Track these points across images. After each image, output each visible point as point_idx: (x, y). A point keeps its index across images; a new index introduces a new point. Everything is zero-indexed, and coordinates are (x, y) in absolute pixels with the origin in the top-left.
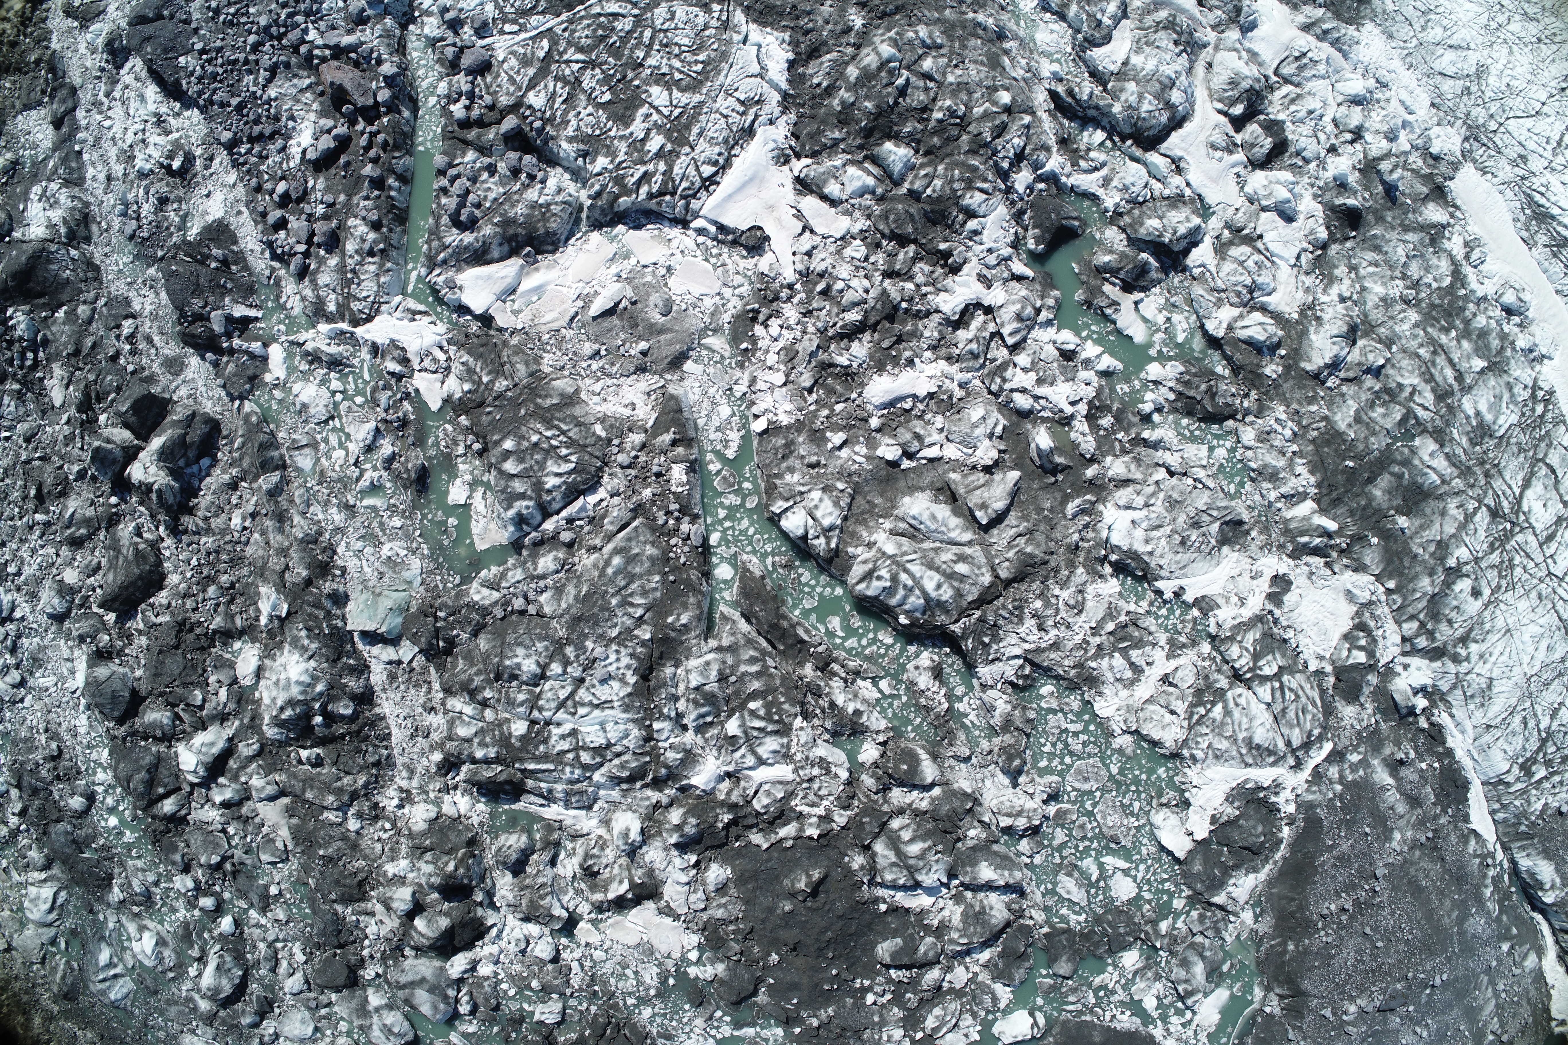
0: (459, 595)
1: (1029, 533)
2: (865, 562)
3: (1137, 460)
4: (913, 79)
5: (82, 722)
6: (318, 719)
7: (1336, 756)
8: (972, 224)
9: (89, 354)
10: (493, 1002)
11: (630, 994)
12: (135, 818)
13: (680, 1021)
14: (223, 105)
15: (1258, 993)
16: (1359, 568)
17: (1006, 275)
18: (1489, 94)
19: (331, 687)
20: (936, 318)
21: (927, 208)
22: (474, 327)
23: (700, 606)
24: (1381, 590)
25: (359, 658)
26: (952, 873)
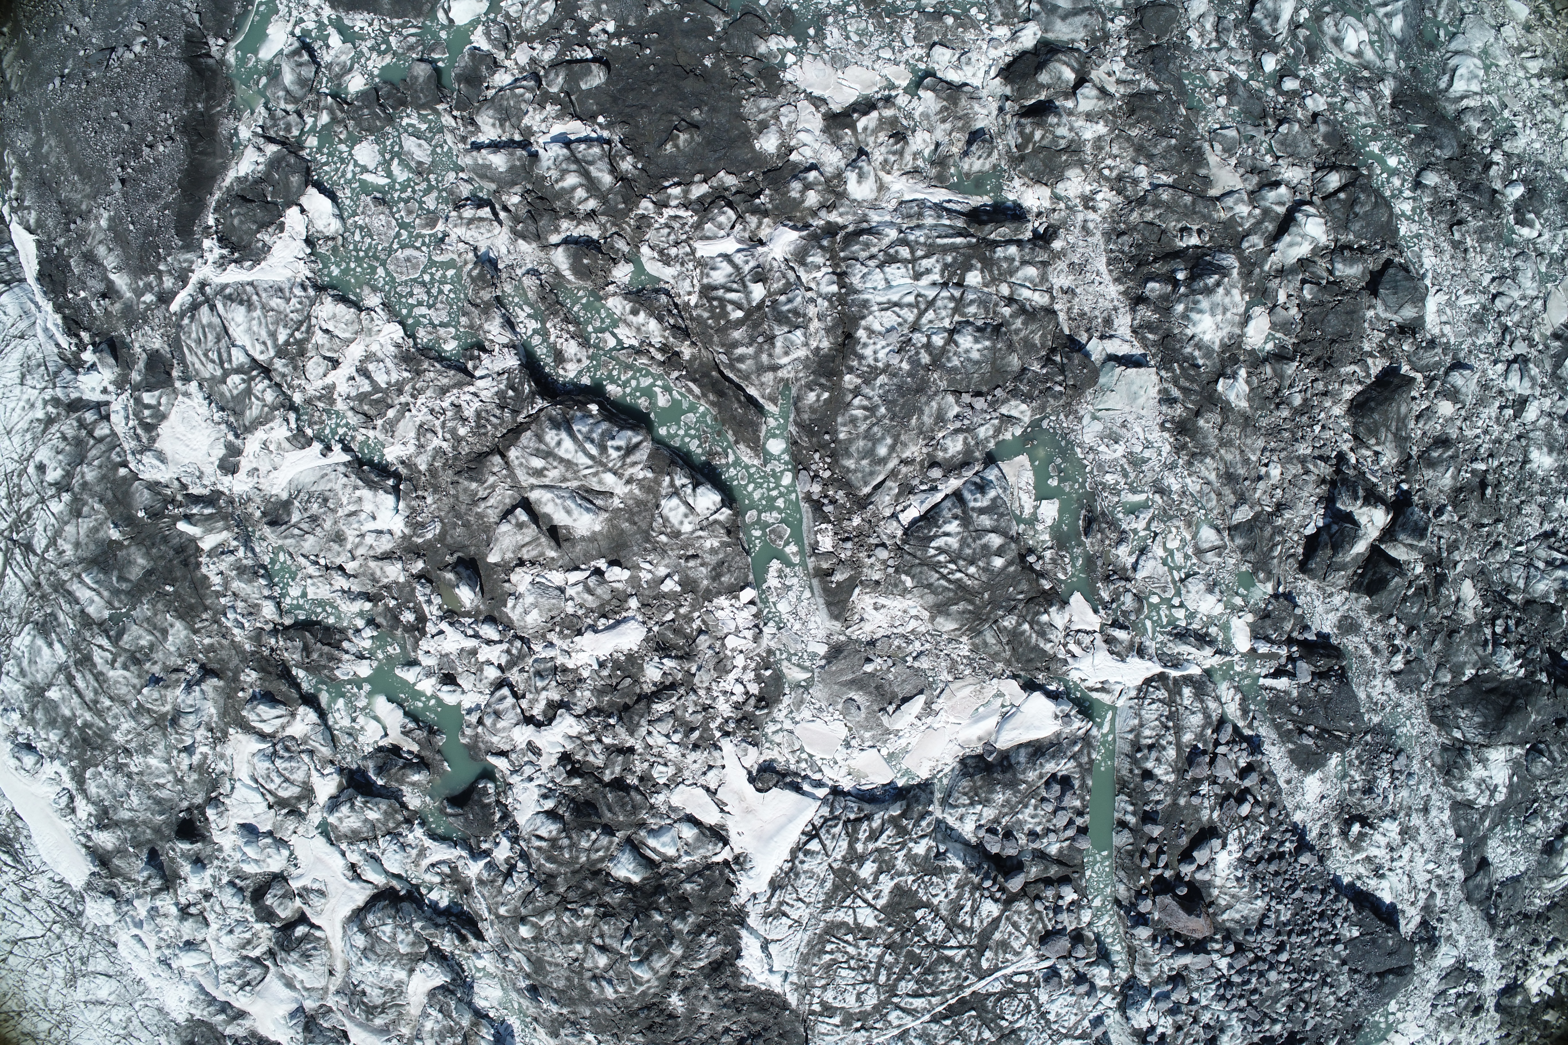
0: (1043, 408)
2: (634, 464)
3: (375, 580)
4: (616, 945)
5: (1429, 260)
6: (1181, 276)
7: (166, 299)
8: (549, 804)
9: (1437, 632)
12: (1370, 167)
14: (1310, 890)
16: (154, 486)
17: (513, 756)
18: (63, 959)
19: (1169, 310)
20: (578, 710)
21: (595, 819)
22: (1041, 677)
23: (798, 411)
24: (132, 466)
25: (1143, 341)
26: (533, 159)
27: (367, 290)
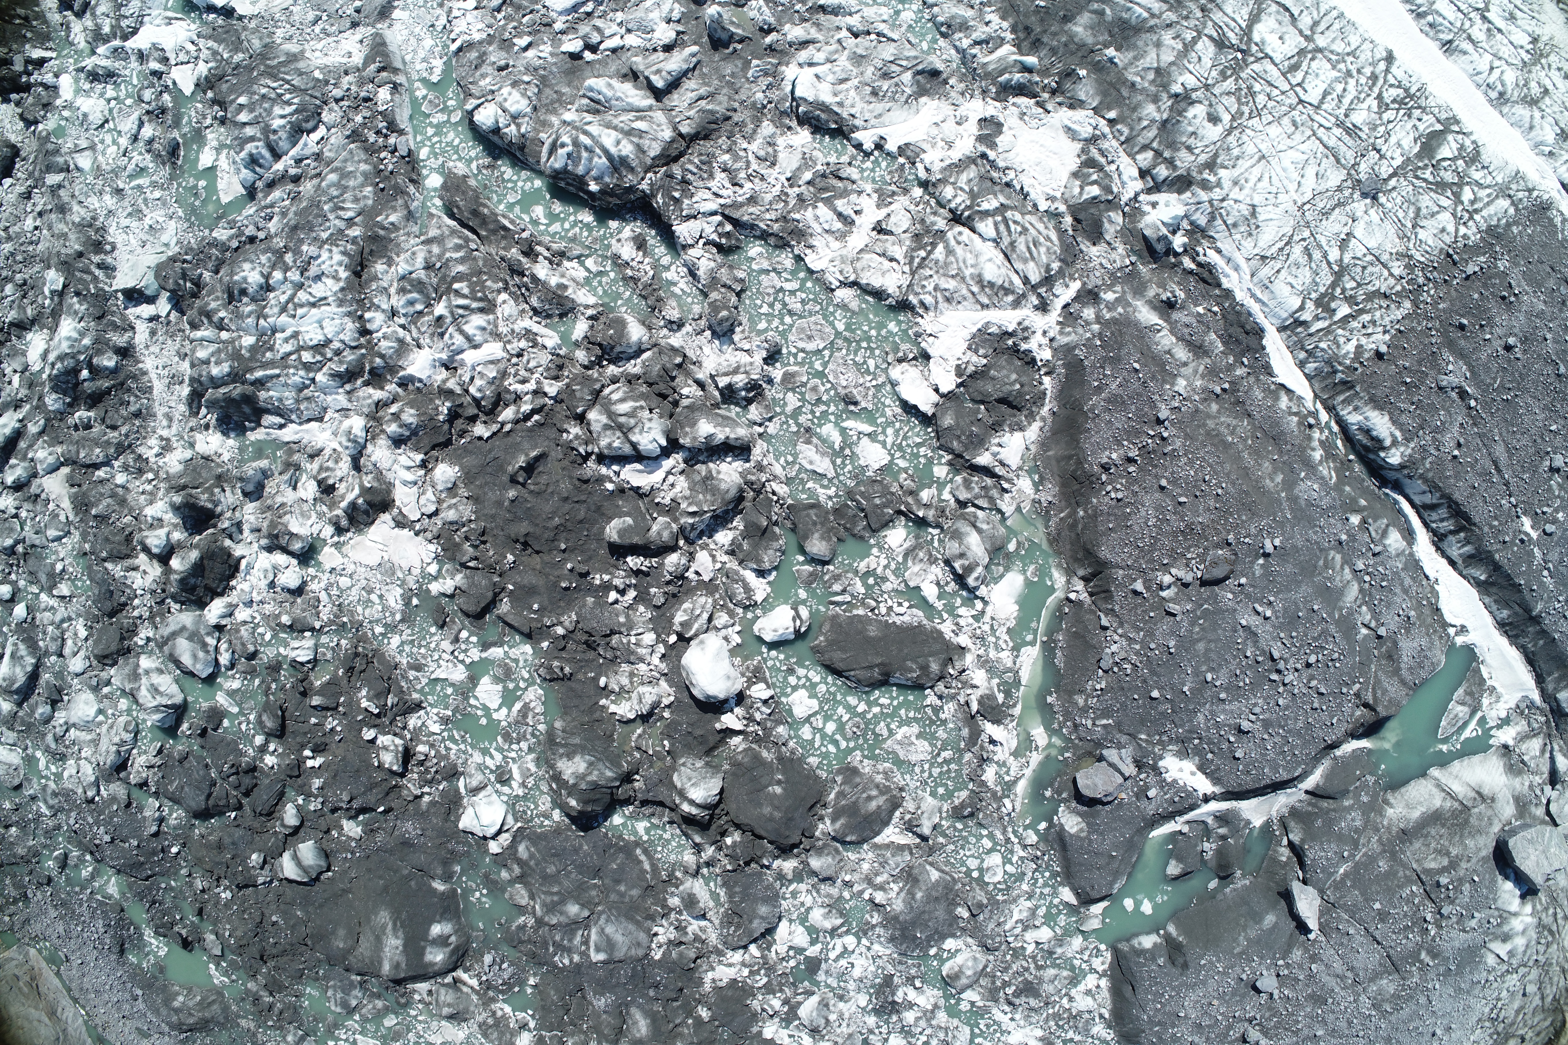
1: (710, 96)
3: (817, 25)
6: (85, 373)
7: (1087, 296)
10: (251, 648)
15: (1059, 578)
16: (1075, 104)
19: (97, 341)
22: (220, 20)
23: (407, 207)
24: (1103, 123)
25: (124, 318)
26: (672, 436)
27: (854, 305)
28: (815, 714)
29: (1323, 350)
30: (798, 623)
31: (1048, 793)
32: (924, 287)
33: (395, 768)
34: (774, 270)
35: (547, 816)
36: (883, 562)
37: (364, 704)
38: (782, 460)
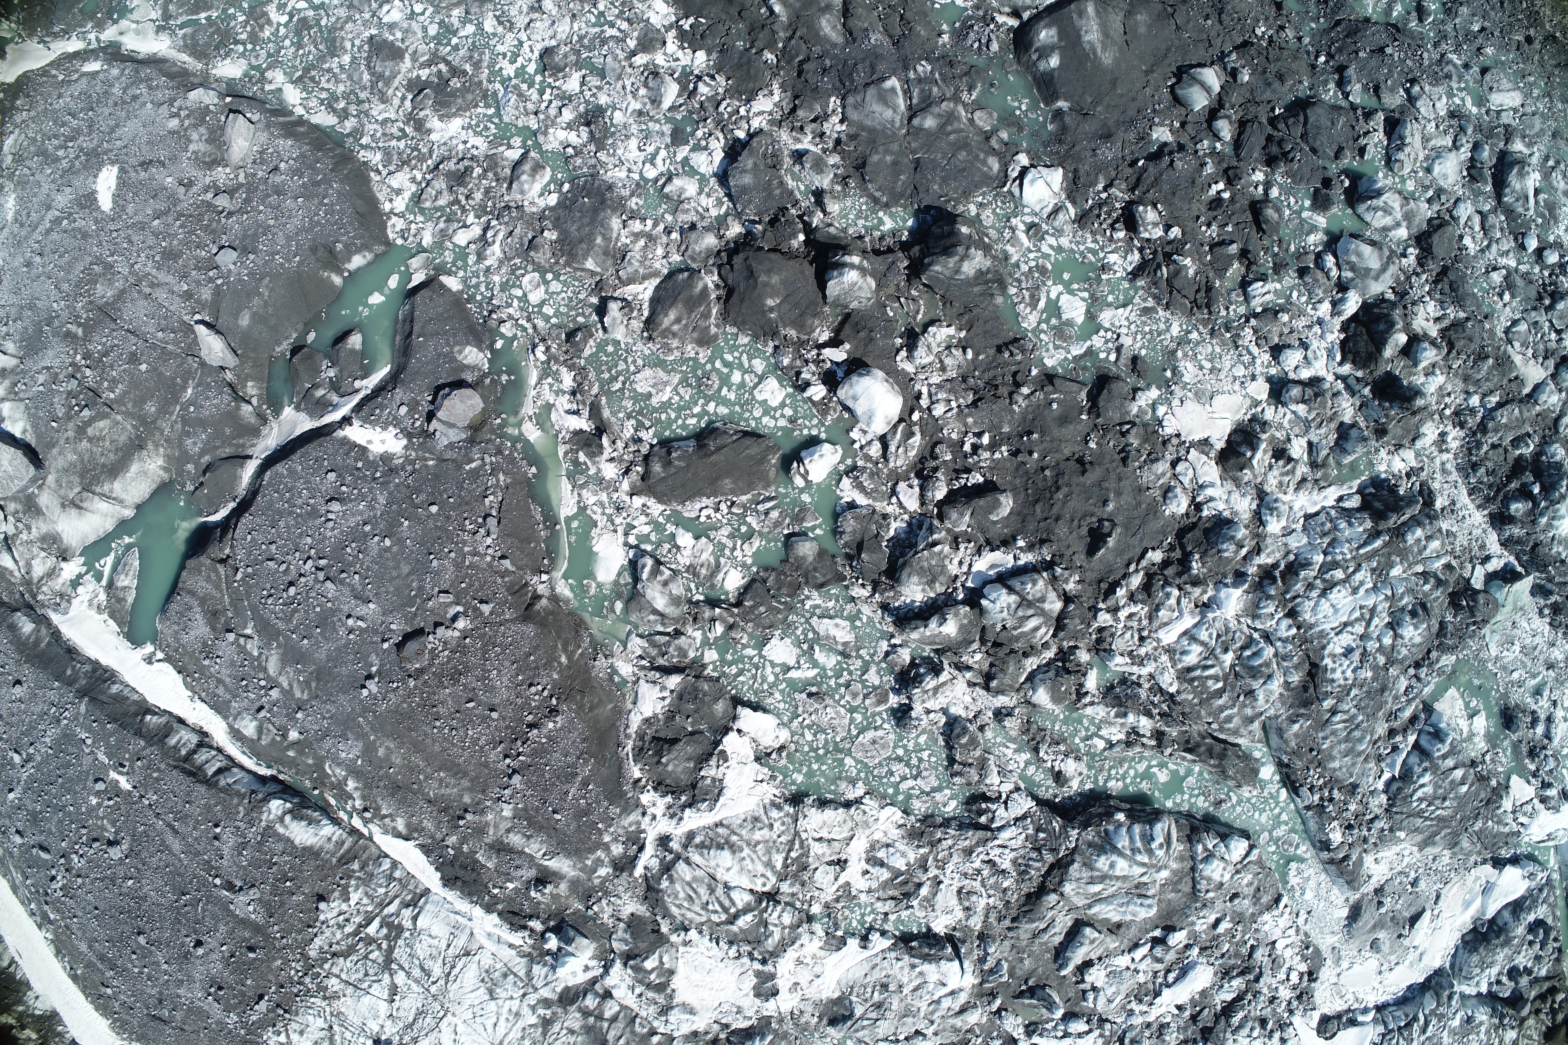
6: (1536, 490)
7: (625, 865)
10: (1308, 279)
11: (1198, 343)
13: (1144, 334)
15: (563, 589)
16: (693, 1038)
19: (1534, 522)
22: (1505, 854)
23: (1285, 741)
24: (661, 1030)
25: (1513, 552)
26: (977, 610)
28: (756, 386)
29: (381, 886)
30: (802, 470)
31: (504, 378)
32: (783, 824)
33: (1141, 208)
34: (928, 794)
35: (981, 205)
36: (738, 553)
37: (1188, 261)
38: (865, 620)
